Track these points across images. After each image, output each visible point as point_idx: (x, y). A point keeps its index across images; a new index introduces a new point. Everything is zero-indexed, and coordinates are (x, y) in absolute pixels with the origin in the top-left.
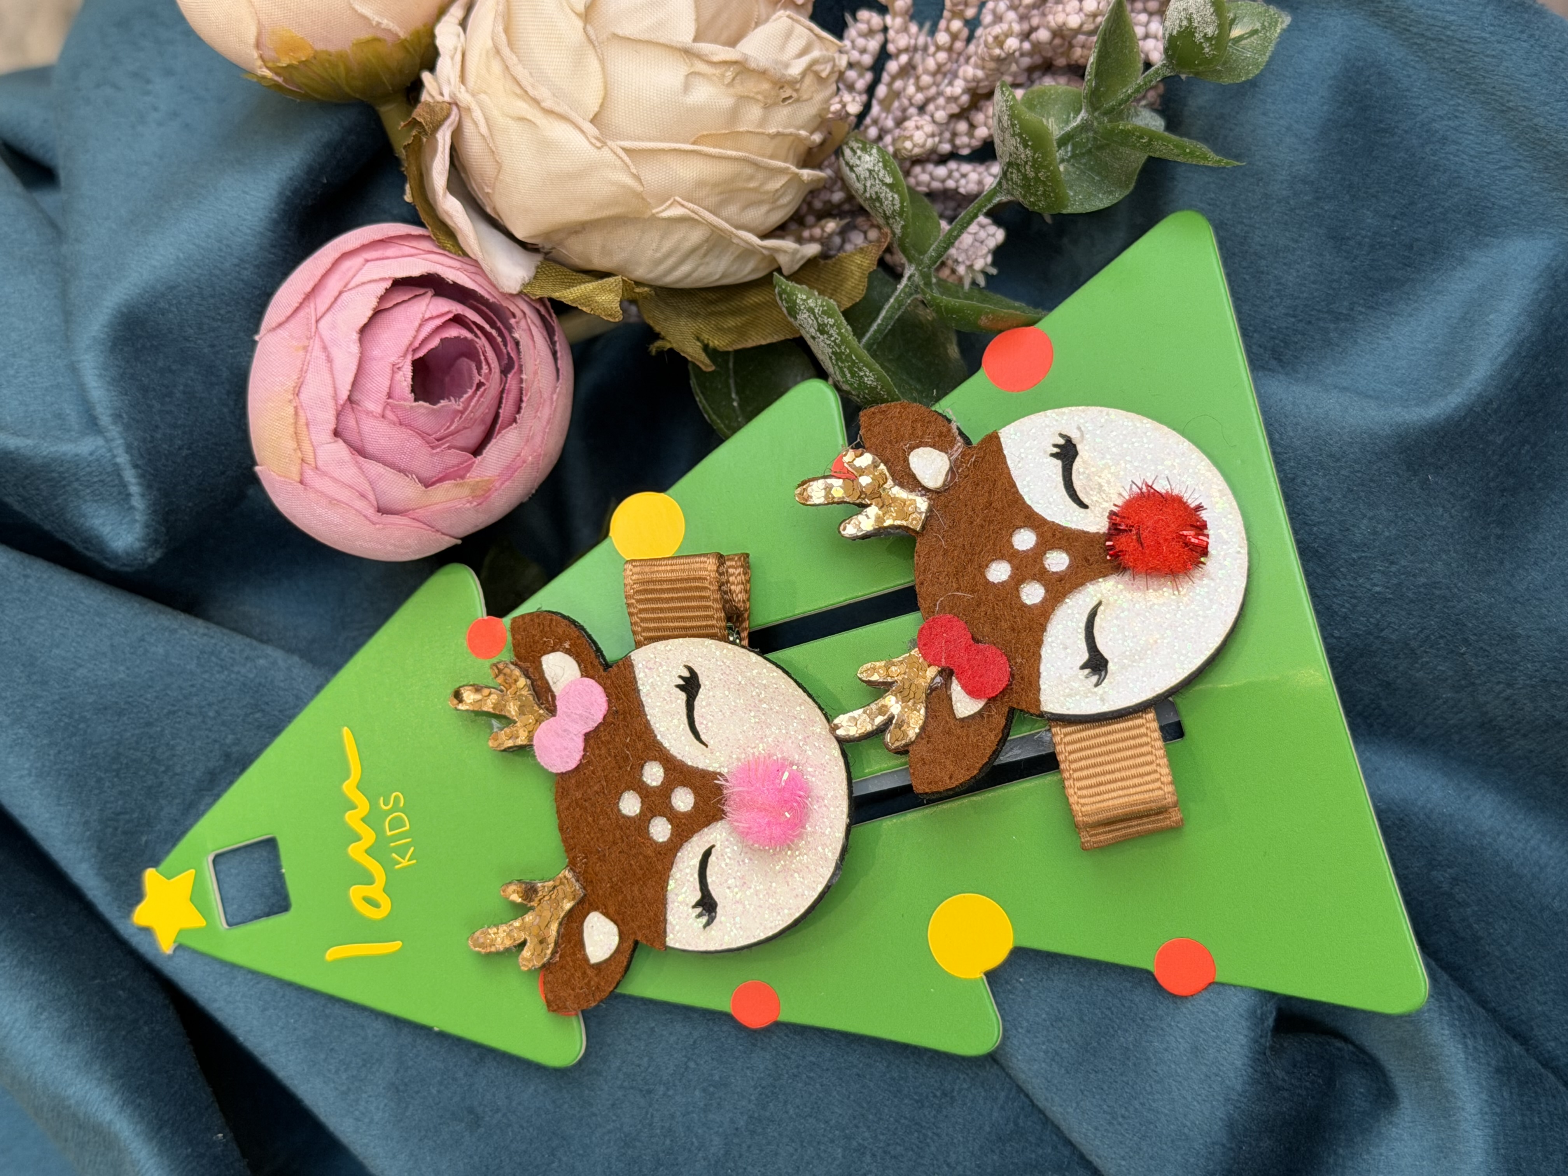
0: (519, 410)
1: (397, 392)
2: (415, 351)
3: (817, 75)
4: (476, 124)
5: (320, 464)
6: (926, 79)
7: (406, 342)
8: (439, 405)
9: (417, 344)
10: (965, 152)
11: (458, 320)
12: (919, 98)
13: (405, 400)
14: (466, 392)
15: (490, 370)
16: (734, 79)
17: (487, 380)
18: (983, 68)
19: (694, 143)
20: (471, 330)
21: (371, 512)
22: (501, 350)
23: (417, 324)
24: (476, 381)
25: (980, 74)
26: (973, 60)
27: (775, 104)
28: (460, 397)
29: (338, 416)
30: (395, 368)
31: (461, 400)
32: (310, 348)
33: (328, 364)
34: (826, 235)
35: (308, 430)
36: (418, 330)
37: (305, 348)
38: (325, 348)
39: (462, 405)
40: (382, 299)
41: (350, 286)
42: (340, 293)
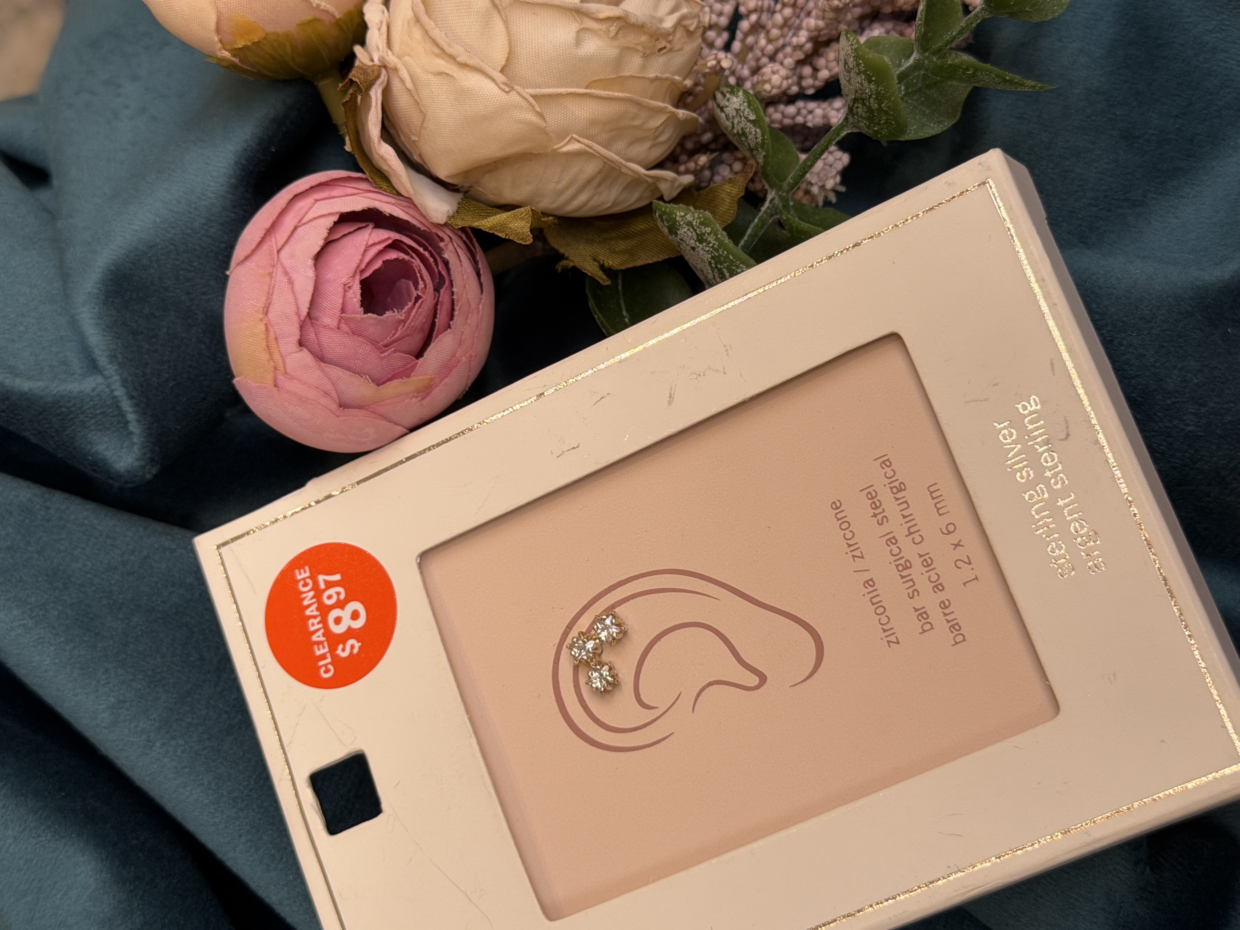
0: (452, 317)
1: (349, 307)
2: (362, 272)
3: (686, 28)
4: (402, 81)
5: (289, 370)
6: (775, 32)
7: (354, 264)
8: (385, 316)
9: (363, 266)
10: (811, 92)
11: (396, 245)
12: (770, 48)
13: (357, 313)
14: (407, 305)
15: (425, 287)
16: (617, 33)
17: (424, 293)
18: (823, 18)
19: (587, 88)
20: (407, 253)
21: (333, 407)
22: (432, 267)
23: (362, 249)
24: (415, 295)
25: (821, 23)
26: (814, 13)
27: (652, 54)
28: (402, 309)
29: (302, 327)
30: (347, 287)
31: (403, 311)
32: (274, 275)
33: (290, 286)
34: (698, 168)
35: (277, 343)
36: (364, 255)
37: (270, 275)
38: (286, 273)
39: (404, 315)
40: (332, 230)
41: (303, 221)
42: (296, 228)
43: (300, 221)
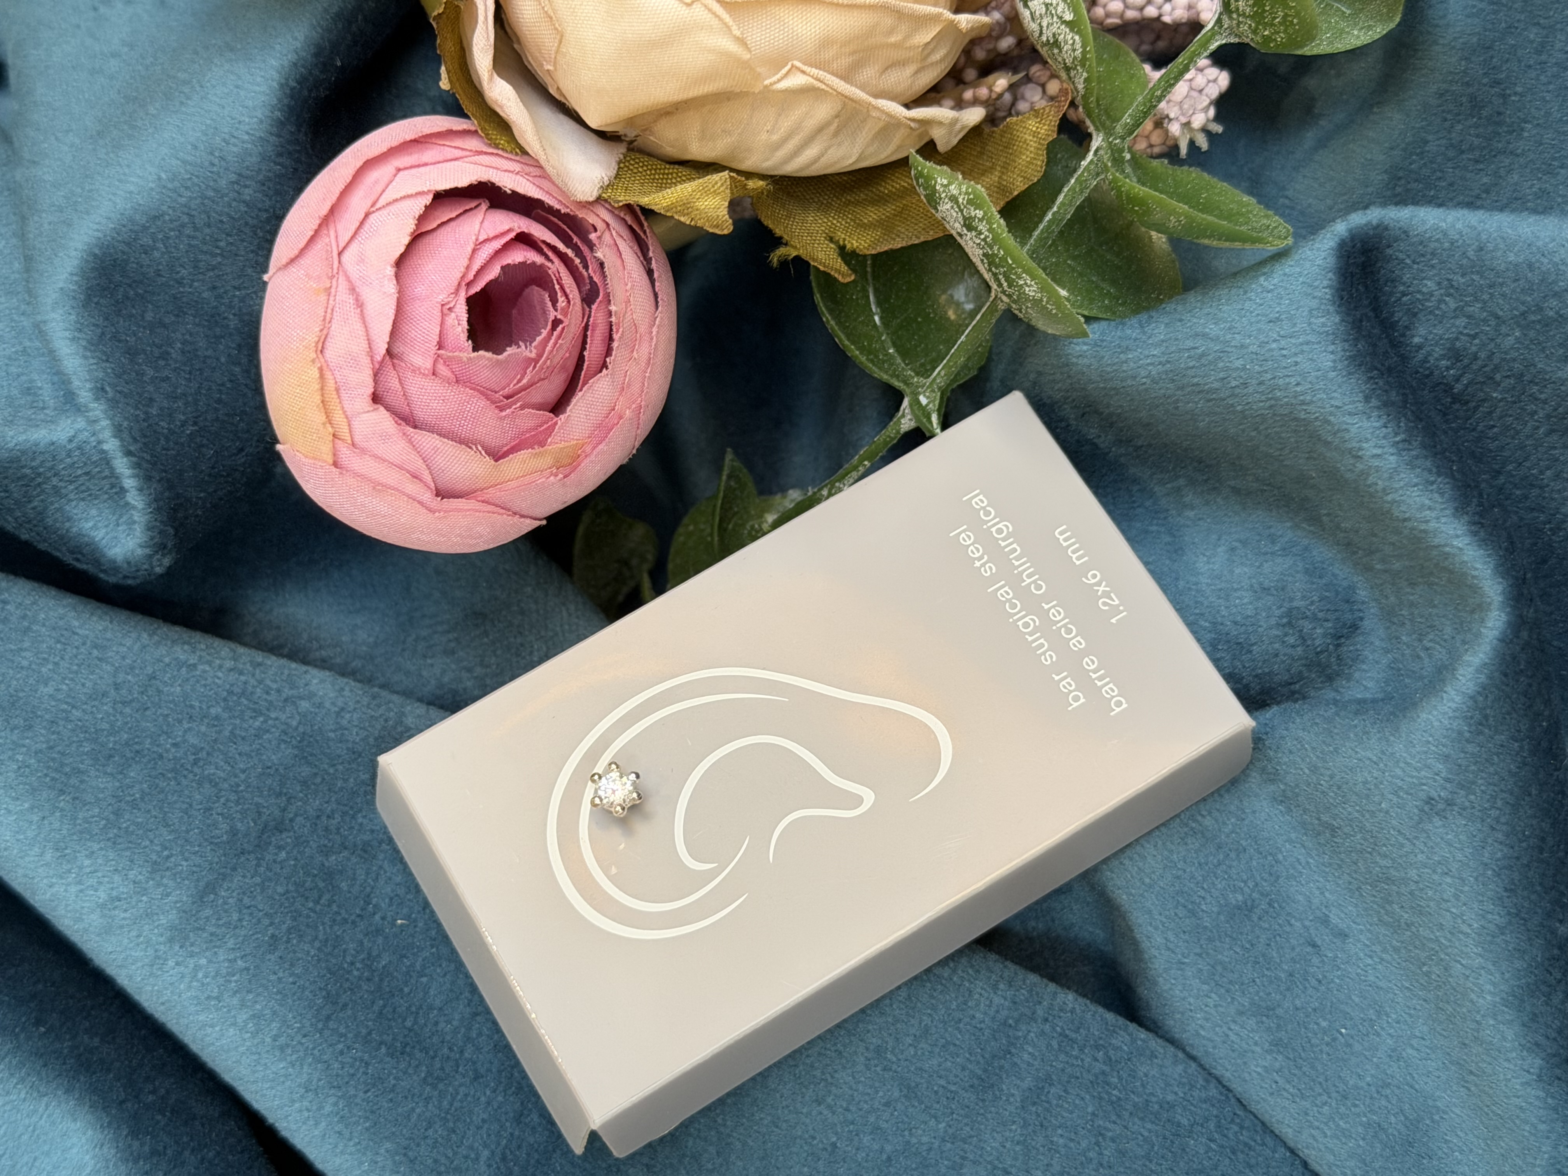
0: (609, 352)
1: (450, 340)
2: (469, 285)
5: (357, 439)
7: (457, 275)
8: (505, 354)
9: (471, 276)
11: (522, 239)
13: (461, 350)
14: (540, 334)
15: (569, 302)
17: (566, 315)
20: (540, 251)
21: (427, 496)
22: (579, 270)
23: (469, 249)
24: (552, 318)
28: (532, 341)
30: (446, 310)
31: (534, 344)
32: (333, 290)
33: (359, 310)
34: (994, 95)
35: (339, 397)
36: (471, 258)
37: (328, 290)
38: (352, 288)
39: (534, 351)
40: (422, 219)
41: (378, 206)
42: (367, 215)
43: (372, 206)
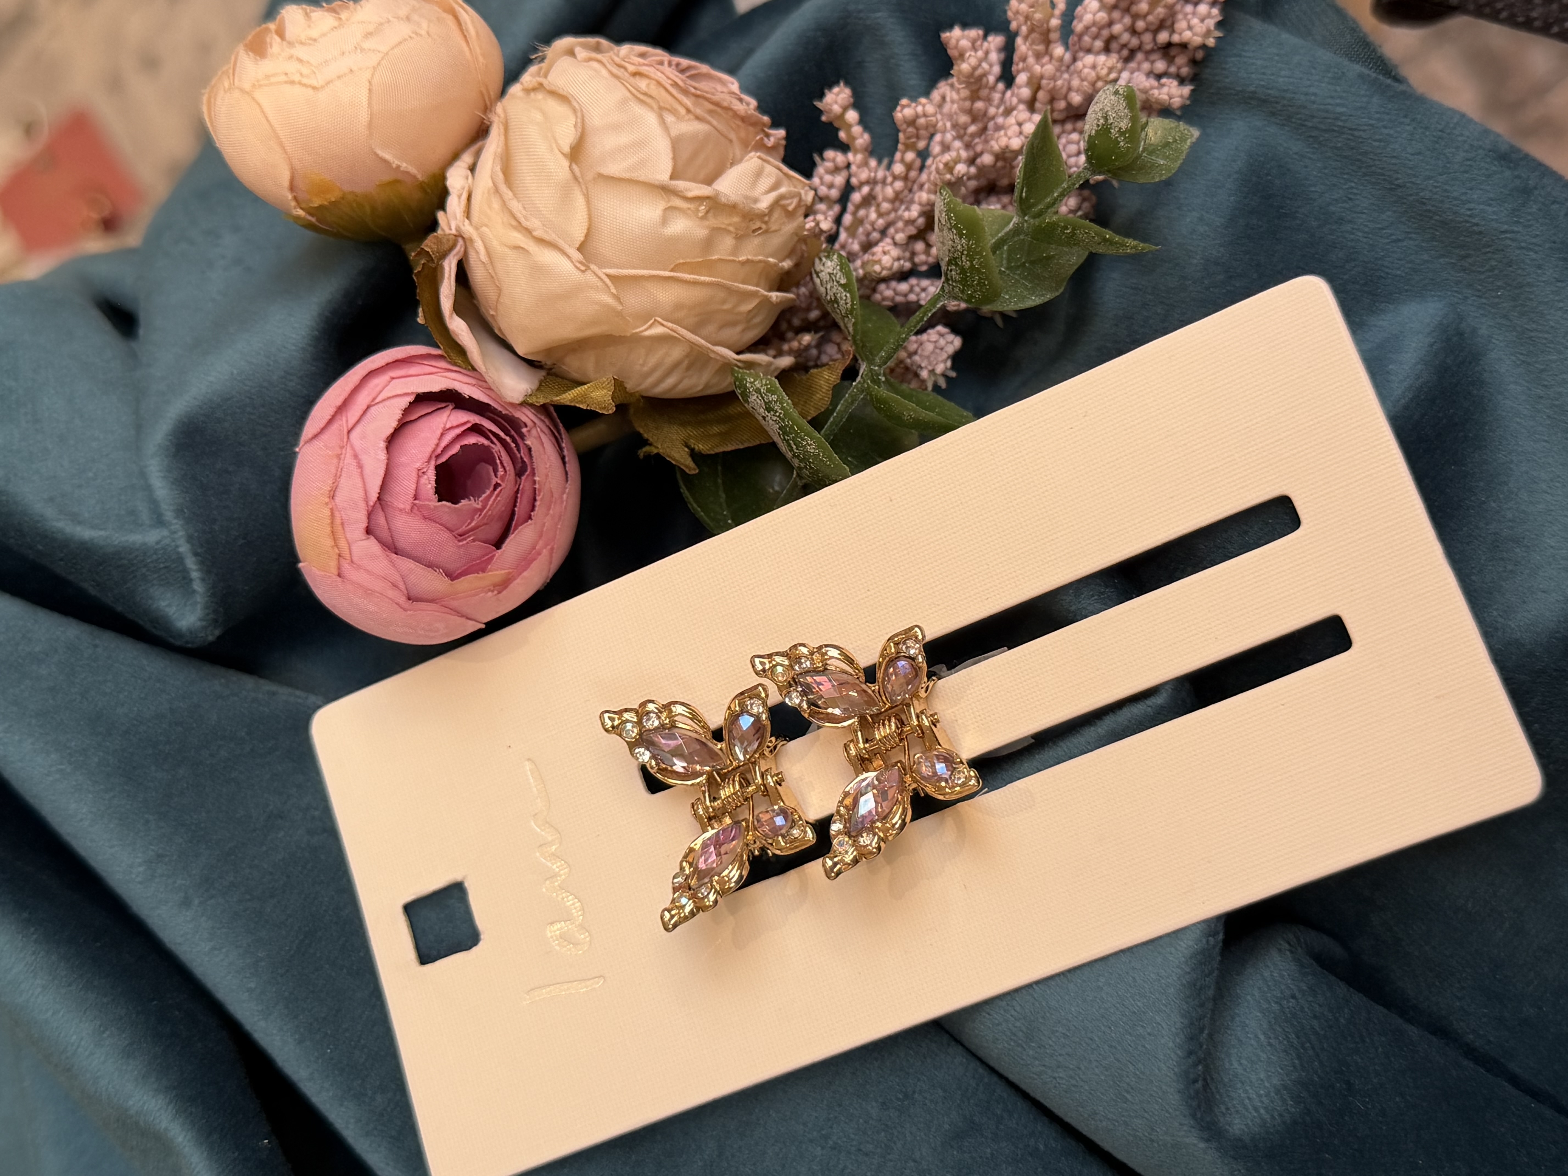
0: (533, 508)
1: (423, 494)
2: (437, 457)
3: (784, 208)
4: (478, 253)
5: (355, 558)
6: (886, 206)
7: (429, 449)
8: (460, 504)
9: (439, 451)
10: (923, 269)
11: (476, 429)
12: (881, 222)
13: (430, 500)
14: (484, 493)
15: (506, 473)
16: (707, 212)
17: (503, 480)
19: (672, 270)
20: (488, 438)
21: (402, 600)
22: (514, 454)
23: (438, 433)
24: (494, 483)
26: (926, 186)
27: (746, 234)
28: (479, 497)
29: (370, 515)
30: (421, 473)
31: (481, 499)
32: (342, 456)
33: (359, 470)
34: (802, 347)
35: (344, 529)
36: (440, 439)
37: (339, 457)
38: (356, 456)
39: (480, 504)
40: (407, 411)
41: (377, 401)
42: (369, 407)
43: (373, 400)
